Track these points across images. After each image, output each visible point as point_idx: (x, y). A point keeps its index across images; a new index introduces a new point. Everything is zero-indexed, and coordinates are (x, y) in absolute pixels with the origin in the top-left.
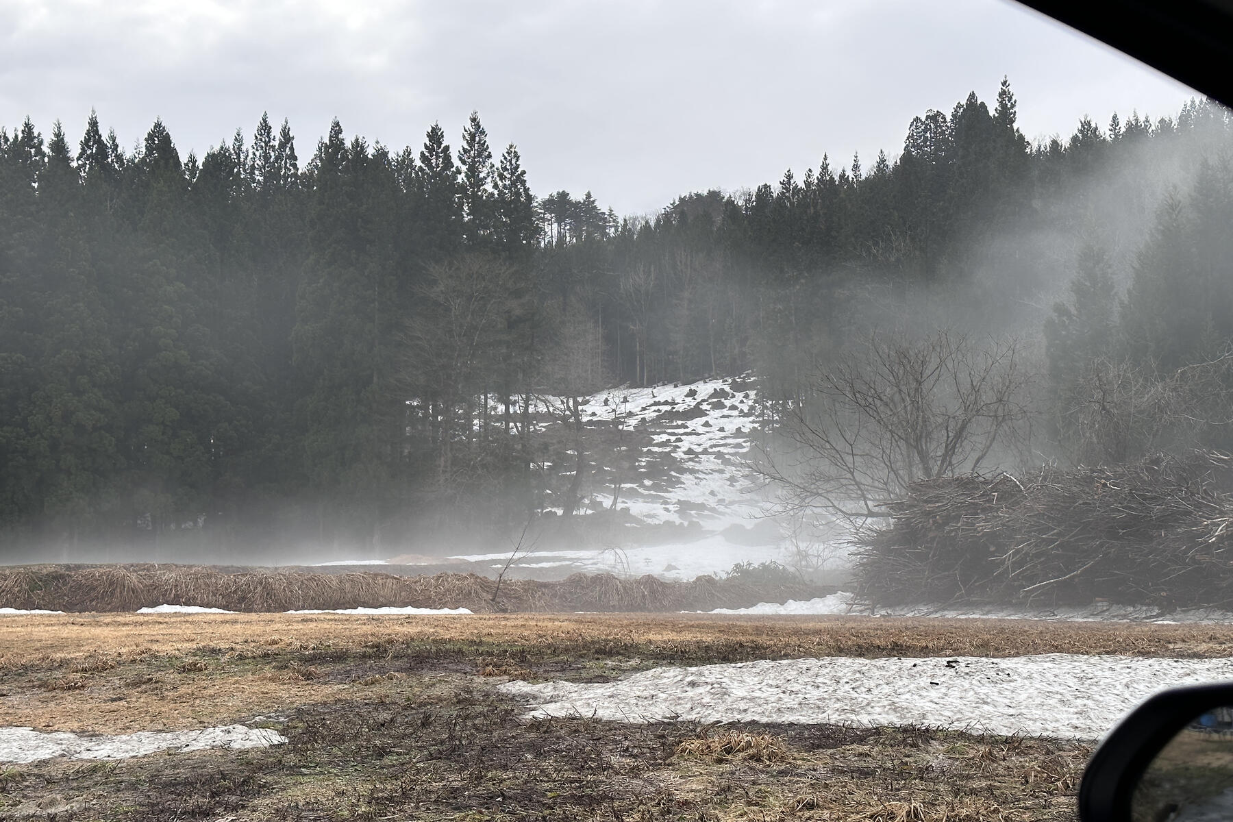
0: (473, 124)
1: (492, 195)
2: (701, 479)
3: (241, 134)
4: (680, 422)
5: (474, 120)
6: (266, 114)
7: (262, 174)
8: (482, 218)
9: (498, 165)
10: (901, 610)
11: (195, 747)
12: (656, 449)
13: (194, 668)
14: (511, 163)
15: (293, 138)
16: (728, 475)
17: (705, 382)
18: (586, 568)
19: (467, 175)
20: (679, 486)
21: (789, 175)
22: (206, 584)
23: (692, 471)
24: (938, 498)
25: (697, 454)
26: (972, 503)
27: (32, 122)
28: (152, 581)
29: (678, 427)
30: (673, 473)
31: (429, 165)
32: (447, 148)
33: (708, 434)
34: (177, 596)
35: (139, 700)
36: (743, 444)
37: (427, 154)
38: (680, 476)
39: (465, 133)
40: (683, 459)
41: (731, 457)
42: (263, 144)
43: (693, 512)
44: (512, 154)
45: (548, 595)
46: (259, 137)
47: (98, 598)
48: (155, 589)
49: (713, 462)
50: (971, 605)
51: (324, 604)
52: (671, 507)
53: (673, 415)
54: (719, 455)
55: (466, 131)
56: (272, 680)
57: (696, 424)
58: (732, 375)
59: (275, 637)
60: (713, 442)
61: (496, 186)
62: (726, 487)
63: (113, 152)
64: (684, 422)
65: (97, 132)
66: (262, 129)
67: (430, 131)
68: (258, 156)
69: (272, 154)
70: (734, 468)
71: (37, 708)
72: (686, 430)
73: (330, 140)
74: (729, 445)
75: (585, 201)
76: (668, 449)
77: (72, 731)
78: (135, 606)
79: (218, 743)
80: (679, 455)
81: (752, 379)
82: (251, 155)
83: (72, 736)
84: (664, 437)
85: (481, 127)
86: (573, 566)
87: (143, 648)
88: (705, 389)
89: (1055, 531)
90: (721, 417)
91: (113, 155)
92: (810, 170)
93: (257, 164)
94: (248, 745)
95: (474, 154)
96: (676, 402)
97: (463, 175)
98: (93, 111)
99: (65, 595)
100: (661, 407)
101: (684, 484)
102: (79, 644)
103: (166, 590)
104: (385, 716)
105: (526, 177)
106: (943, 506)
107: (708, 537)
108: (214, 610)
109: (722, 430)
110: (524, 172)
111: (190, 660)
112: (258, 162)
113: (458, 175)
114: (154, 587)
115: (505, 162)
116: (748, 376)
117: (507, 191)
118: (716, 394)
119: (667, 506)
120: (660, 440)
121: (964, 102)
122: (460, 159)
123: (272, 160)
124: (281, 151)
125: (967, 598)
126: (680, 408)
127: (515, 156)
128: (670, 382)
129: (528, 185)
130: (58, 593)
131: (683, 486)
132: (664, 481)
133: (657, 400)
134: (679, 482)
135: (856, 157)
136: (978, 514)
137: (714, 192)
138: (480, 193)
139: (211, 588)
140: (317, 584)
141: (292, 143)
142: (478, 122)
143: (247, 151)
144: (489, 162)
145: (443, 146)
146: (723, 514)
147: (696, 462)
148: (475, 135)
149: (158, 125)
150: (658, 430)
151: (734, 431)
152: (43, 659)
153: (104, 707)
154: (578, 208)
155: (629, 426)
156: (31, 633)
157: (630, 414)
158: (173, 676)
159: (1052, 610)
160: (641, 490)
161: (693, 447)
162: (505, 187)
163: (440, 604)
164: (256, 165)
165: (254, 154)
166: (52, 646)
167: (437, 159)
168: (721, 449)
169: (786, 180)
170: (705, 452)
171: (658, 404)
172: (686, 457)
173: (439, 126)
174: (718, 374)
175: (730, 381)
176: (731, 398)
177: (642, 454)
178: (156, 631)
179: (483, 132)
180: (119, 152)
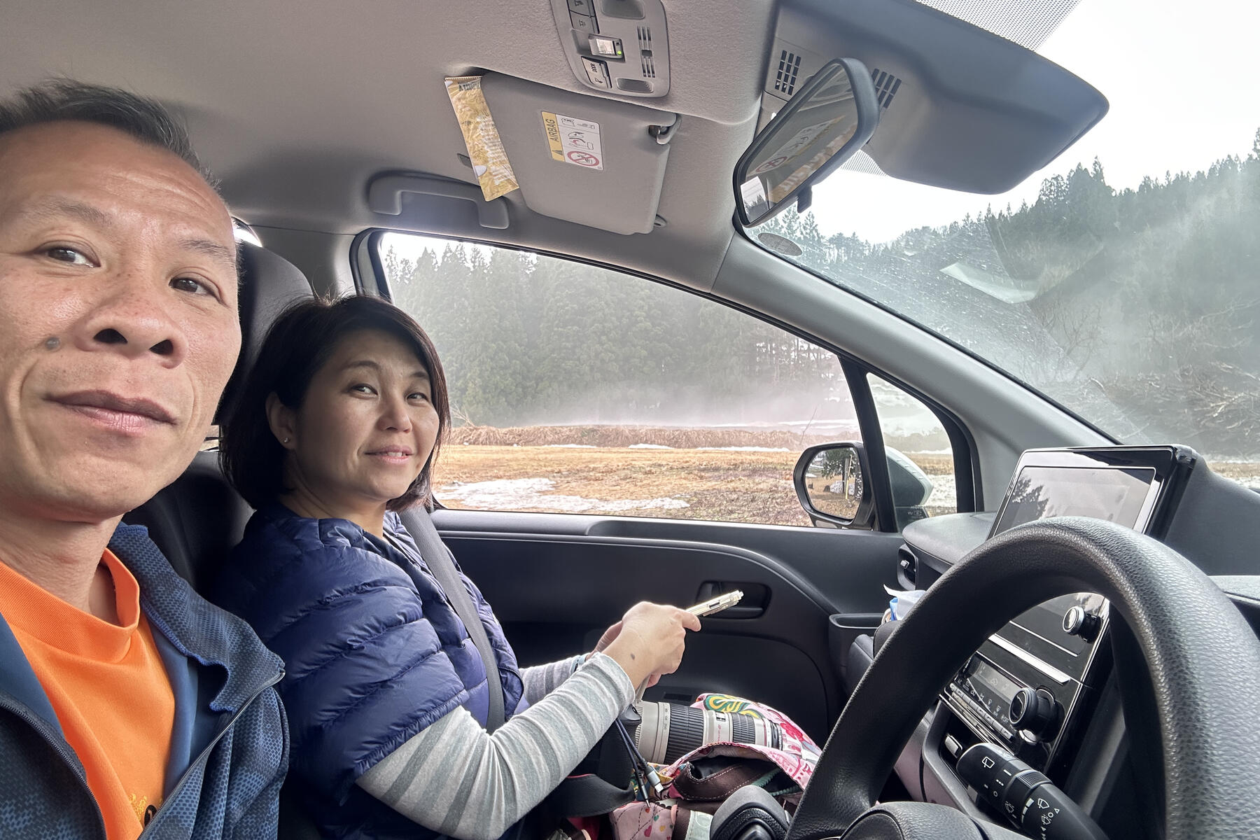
11: (648, 507)
13: (650, 472)
22: (660, 434)
28: (636, 433)
35: (626, 486)
47: (611, 441)
51: (714, 445)
56: (685, 479)
59: (688, 459)
71: (583, 488)
77: (597, 498)
79: (658, 506)
83: (597, 500)
87: (628, 463)
94: (671, 507)
97: (785, 229)
99: (597, 439)
102: (601, 460)
103: (642, 437)
104: (735, 496)
108: (663, 447)
110: (817, 225)
111: (648, 469)
114: (636, 436)
121: (1074, 169)
129: (819, 232)
130: (594, 438)
139: (662, 436)
140: (712, 436)
152: (585, 467)
153: (611, 488)
154: (848, 241)
156: (581, 456)
158: (641, 476)
162: (807, 234)
163: (772, 446)
166: (589, 462)
178: (635, 455)
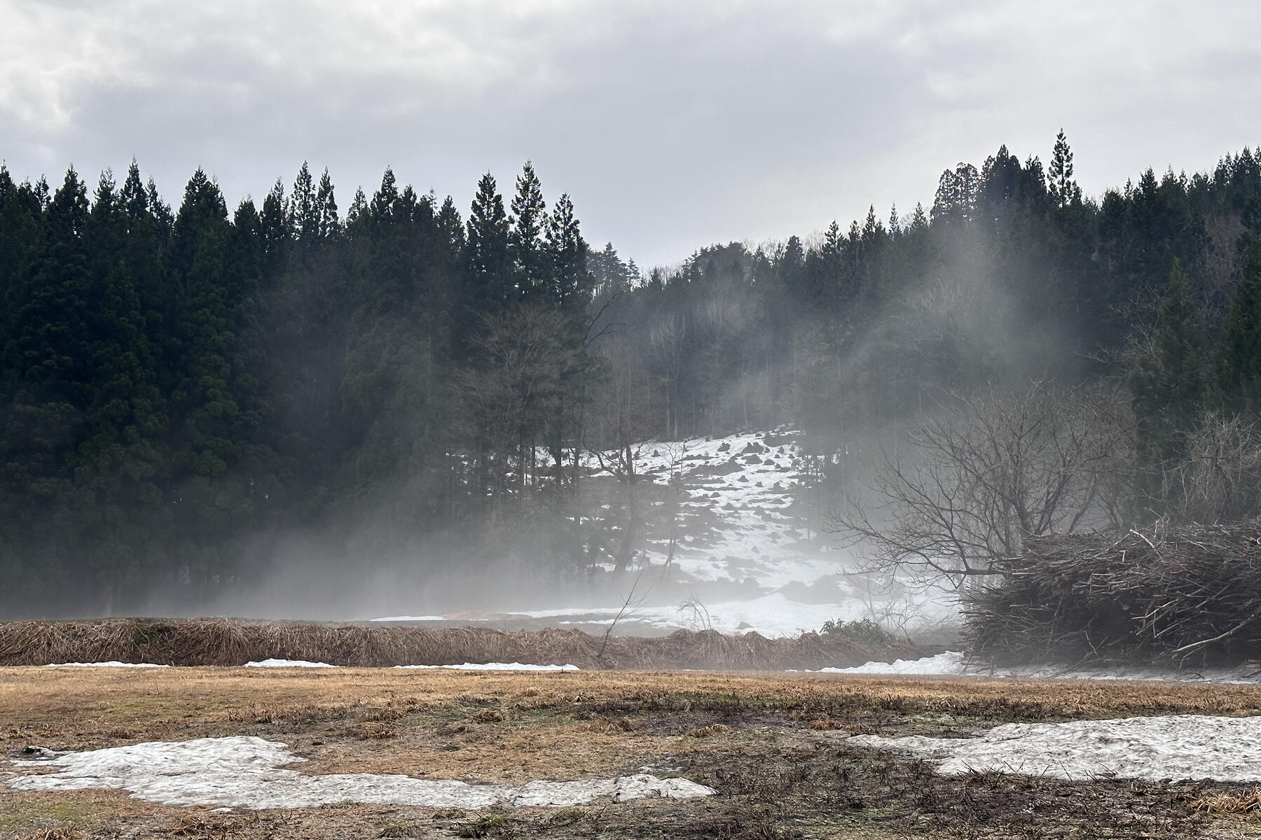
0: (527, 173)
1: (545, 245)
2: (742, 535)
3: (282, 183)
4: (716, 477)
5: (527, 169)
6: (306, 163)
7: (300, 223)
8: (536, 268)
9: (551, 214)
10: (1023, 671)
11: (629, 795)
12: (693, 504)
14: (564, 213)
15: (333, 187)
16: (769, 531)
17: (738, 436)
18: (656, 626)
19: (520, 226)
20: (721, 542)
21: (834, 227)
22: (311, 638)
23: (733, 527)
24: (1061, 555)
25: (736, 510)
26: (1099, 560)
27: (75, 170)
28: (257, 635)
29: (714, 481)
30: (714, 529)
31: (481, 214)
32: (499, 197)
33: (745, 489)
34: (282, 650)
36: (783, 500)
37: (479, 203)
38: (721, 532)
39: (518, 182)
40: (723, 514)
41: (771, 513)
42: (303, 193)
43: (743, 569)
44: (566, 204)
45: (654, 652)
46: (298, 186)
47: (204, 652)
48: (260, 642)
49: (754, 518)
50: (1103, 666)
51: (430, 660)
52: (720, 564)
53: (707, 470)
54: (759, 511)
55: (519, 180)
57: (732, 478)
58: (766, 429)
60: (752, 497)
61: (549, 236)
62: (768, 543)
63: (152, 201)
64: (719, 477)
65: (137, 180)
66: (302, 178)
67: (482, 181)
68: (297, 205)
69: (312, 203)
70: (775, 524)
72: (723, 485)
73: (383, 189)
74: (769, 500)
75: (605, 252)
76: (706, 505)
78: (241, 660)
80: (718, 510)
81: (787, 433)
82: (290, 205)
84: (701, 492)
85: (535, 177)
86: (641, 623)
88: (738, 443)
89: (1200, 590)
90: (757, 472)
91: (152, 203)
92: (855, 222)
93: (297, 213)
95: (528, 203)
96: (710, 456)
97: (516, 224)
98: (134, 159)
99: (171, 648)
100: (694, 462)
101: (725, 540)
103: (272, 644)
105: (579, 227)
106: (1070, 563)
107: (767, 595)
108: (320, 664)
109: (759, 485)
110: (577, 222)
112: (297, 211)
113: (511, 225)
114: (259, 641)
115: (558, 212)
116: (782, 430)
117: (560, 241)
118: (750, 448)
119: (716, 563)
120: (697, 495)
121: (995, 156)
122: (514, 208)
123: (311, 209)
124: (321, 200)
125: (1099, 659)
126: (715, 462)
127: (568, 206)
128: (702, 436)
129: (581, 235)
130: (163, 646)
131: (724, 542)
132: (706, 536)
133: (689, 453)
134: (720, 537)
135: (894, 209)
136: (1106, 572)
137: (736, 244)
138: (533, 243)
139: (316, 642)
140: (422, 639)
141: (332, 192)
142: (532, 172)
143: (287, 200)
144: (543, 211)
145: (494, 195)
146: (772, 571)
147: (736, 517)
148: (529, 186)
149: (199, 174)
150: (694, 485)
151: (772, 487)
154: (600, 259)
155: (662, 480)
157: (663, 468)
159: (1198, 673)
160: (683, 546)
161: (732, 502)
162: (557, 236)
163: (546, 660)
164: (295, 214)
165: (293, 203)
167: (488, 208)
168: (761, 504)
169: (831, 231)
170: (744, 507)
171: (691, 458)
172: (726, 512)
173: (492, 175)
174: (750, 428)
175: (764, 435)
176: (766, 452)
177: (679, 509)
179: (536, 182)
180: (158, 201)
